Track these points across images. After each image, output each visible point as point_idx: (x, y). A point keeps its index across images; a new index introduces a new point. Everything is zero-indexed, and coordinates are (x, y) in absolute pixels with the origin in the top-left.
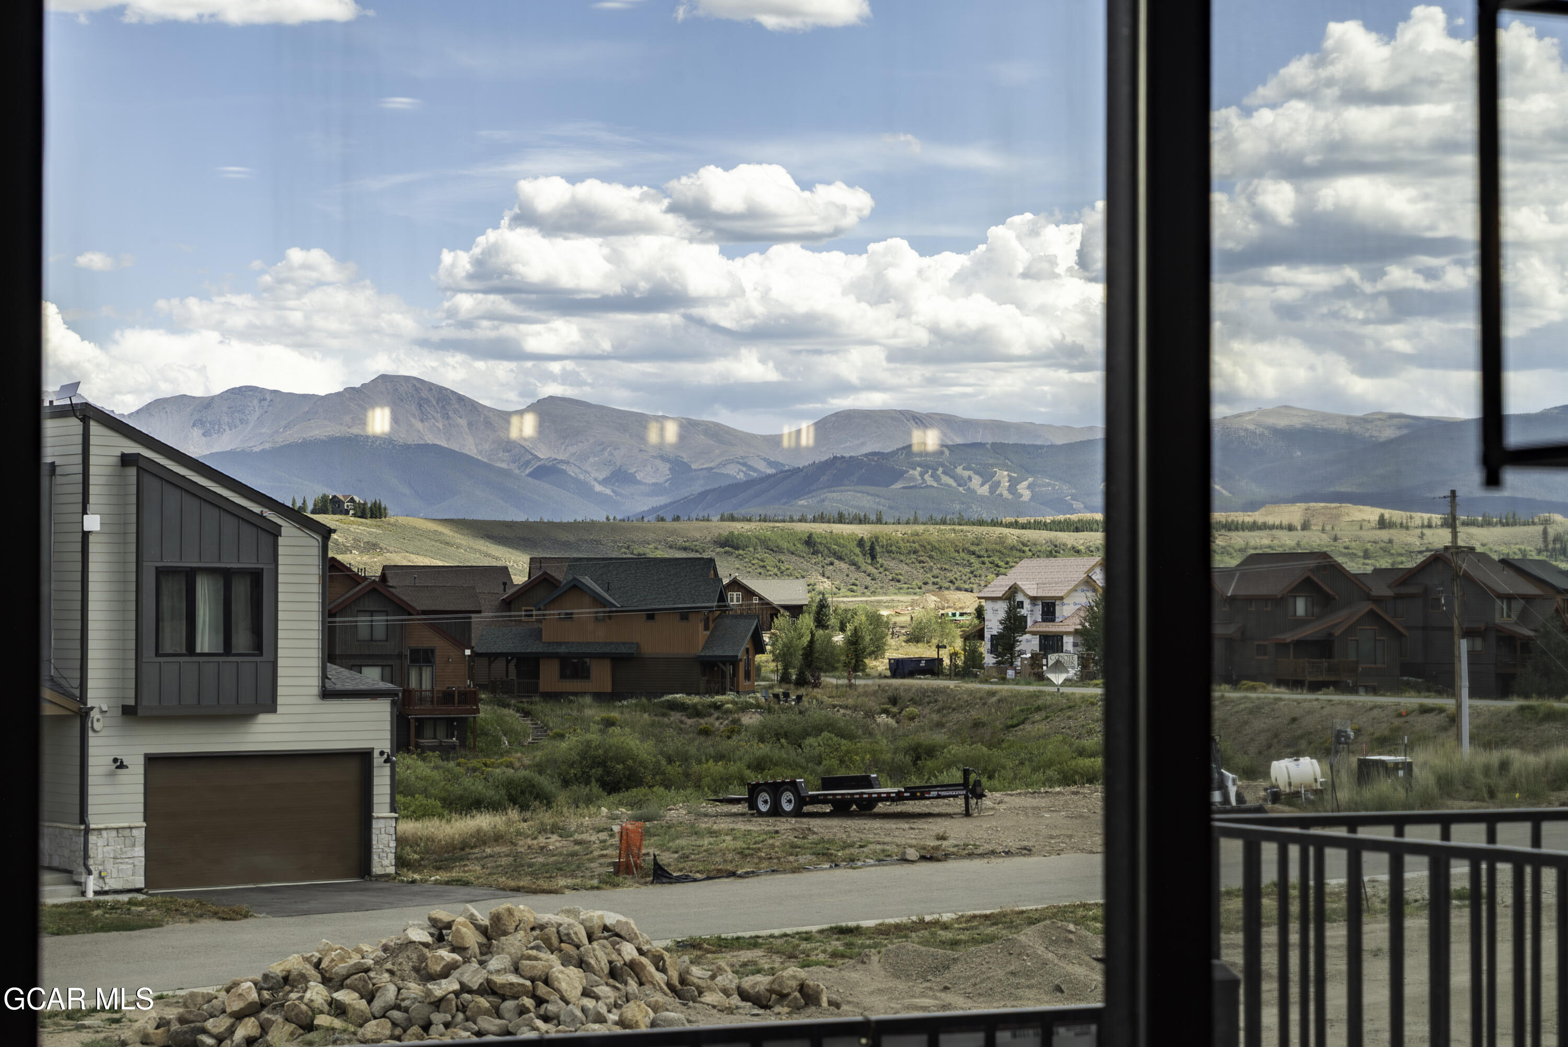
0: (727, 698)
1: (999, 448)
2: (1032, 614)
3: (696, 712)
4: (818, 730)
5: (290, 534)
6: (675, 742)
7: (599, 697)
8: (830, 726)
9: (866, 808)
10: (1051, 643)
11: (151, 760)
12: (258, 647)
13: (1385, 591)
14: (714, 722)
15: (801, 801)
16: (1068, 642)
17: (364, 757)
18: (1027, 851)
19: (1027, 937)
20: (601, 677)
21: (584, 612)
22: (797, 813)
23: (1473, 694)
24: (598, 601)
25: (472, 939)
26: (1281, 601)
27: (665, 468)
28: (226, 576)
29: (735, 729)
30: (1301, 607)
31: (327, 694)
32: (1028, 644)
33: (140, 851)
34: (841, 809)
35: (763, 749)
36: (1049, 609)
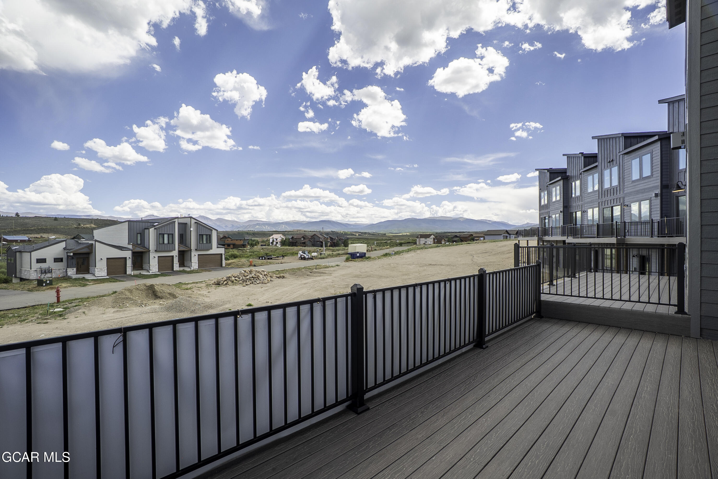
0: (245, 249)
1: (266, 224)
2: (275, 240)
3: (242, 250)
4: (256, 252)
5: (213, 231)
6: (241, 253)
7: (231, 249)
8: (257, 251)
9: (271, 259)
10: (277, 243)
11: (198, 255)
12: (210, 243)
13: (310, 237)
14: (244, 251)
15: (265, 258)
16: (279, 243)
17: (222, 254)
18: (291, 262)
19: (303, 270)
20: (232, 246)
21: (229, 239)
22: (265, 259)
23: (325, 247)
24: (231, 238)
25: (249, 272)
26: (300, 238)
27: (231, 225)
28: (207, 235)
29: (246, 252)
30: (302, 239)
31: (217, 247)
32: (275, 243)
33: (197, 265)
34: (269, 259)
35: (251, 254)
36: (277, 239)
